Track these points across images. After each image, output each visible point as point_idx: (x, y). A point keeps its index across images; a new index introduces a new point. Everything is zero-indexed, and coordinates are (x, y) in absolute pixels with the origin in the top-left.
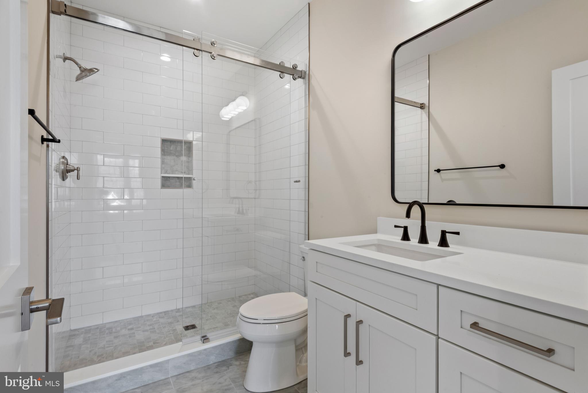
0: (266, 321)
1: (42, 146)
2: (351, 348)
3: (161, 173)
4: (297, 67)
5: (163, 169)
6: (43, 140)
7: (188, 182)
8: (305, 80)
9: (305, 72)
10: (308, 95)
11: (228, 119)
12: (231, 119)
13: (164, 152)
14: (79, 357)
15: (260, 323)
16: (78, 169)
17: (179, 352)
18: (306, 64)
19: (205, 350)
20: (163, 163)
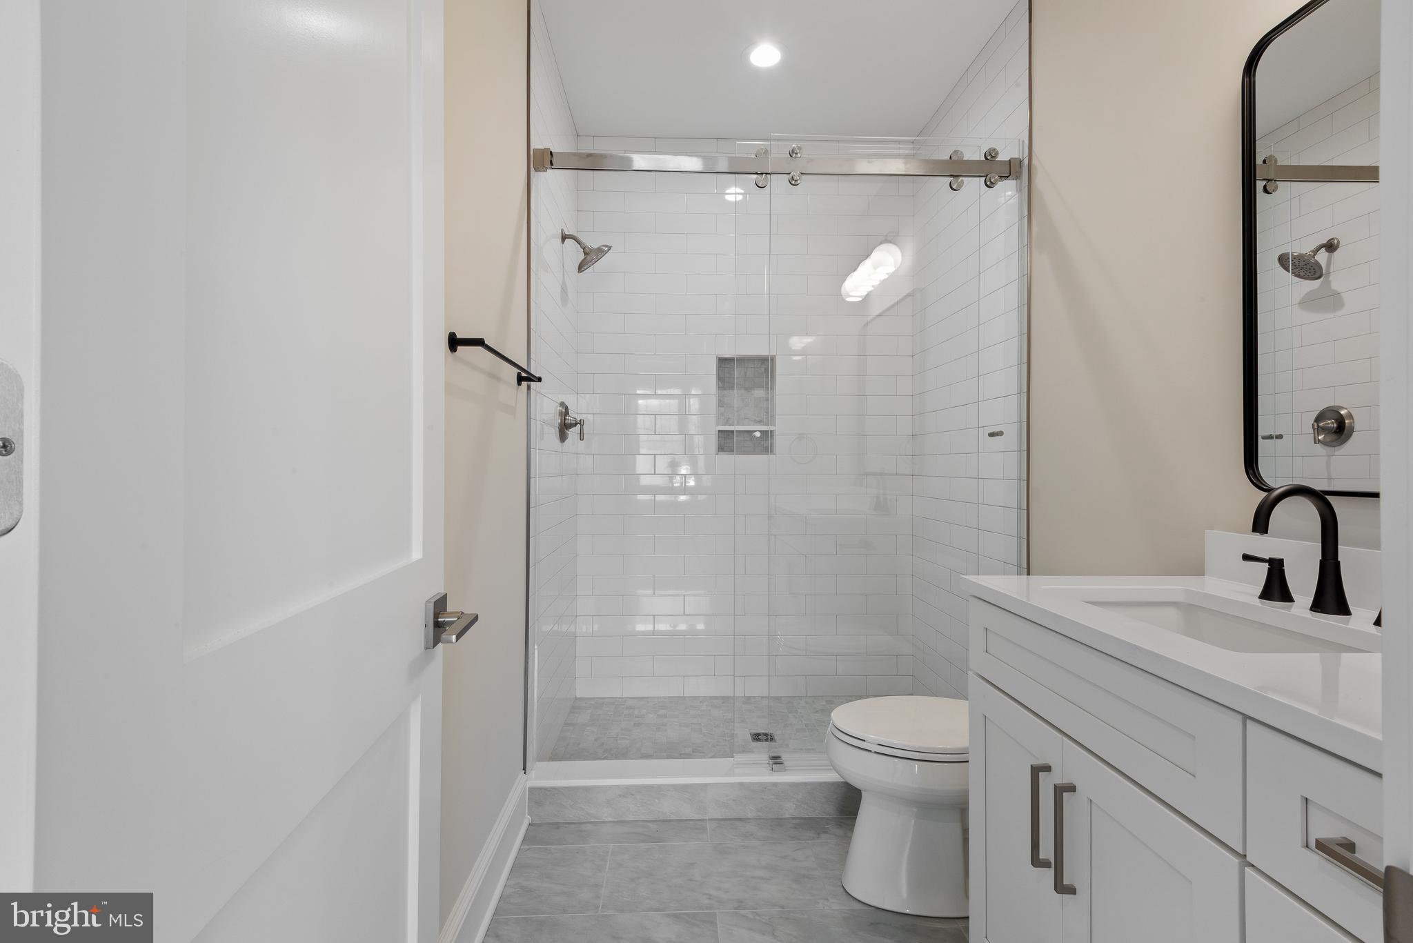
0: (895, 750)
1: (518, 388)
2: (1047, 851)
3: (717, 425)
4: (997, 153)
5: (723, 417)
6: (520, 380)
7: (764, 443)
8: (1021, 182)
9: (1021, 162)
10: (1026, 218)
11: (860, 299)
12: (867, 298)
13: (724, 381)
14: (579, 744)
15: (871, 751)
16: (581, 423)
17: (726, 775)
18: (1023, 141)
19: (775, 784)
20: (721, 403)
